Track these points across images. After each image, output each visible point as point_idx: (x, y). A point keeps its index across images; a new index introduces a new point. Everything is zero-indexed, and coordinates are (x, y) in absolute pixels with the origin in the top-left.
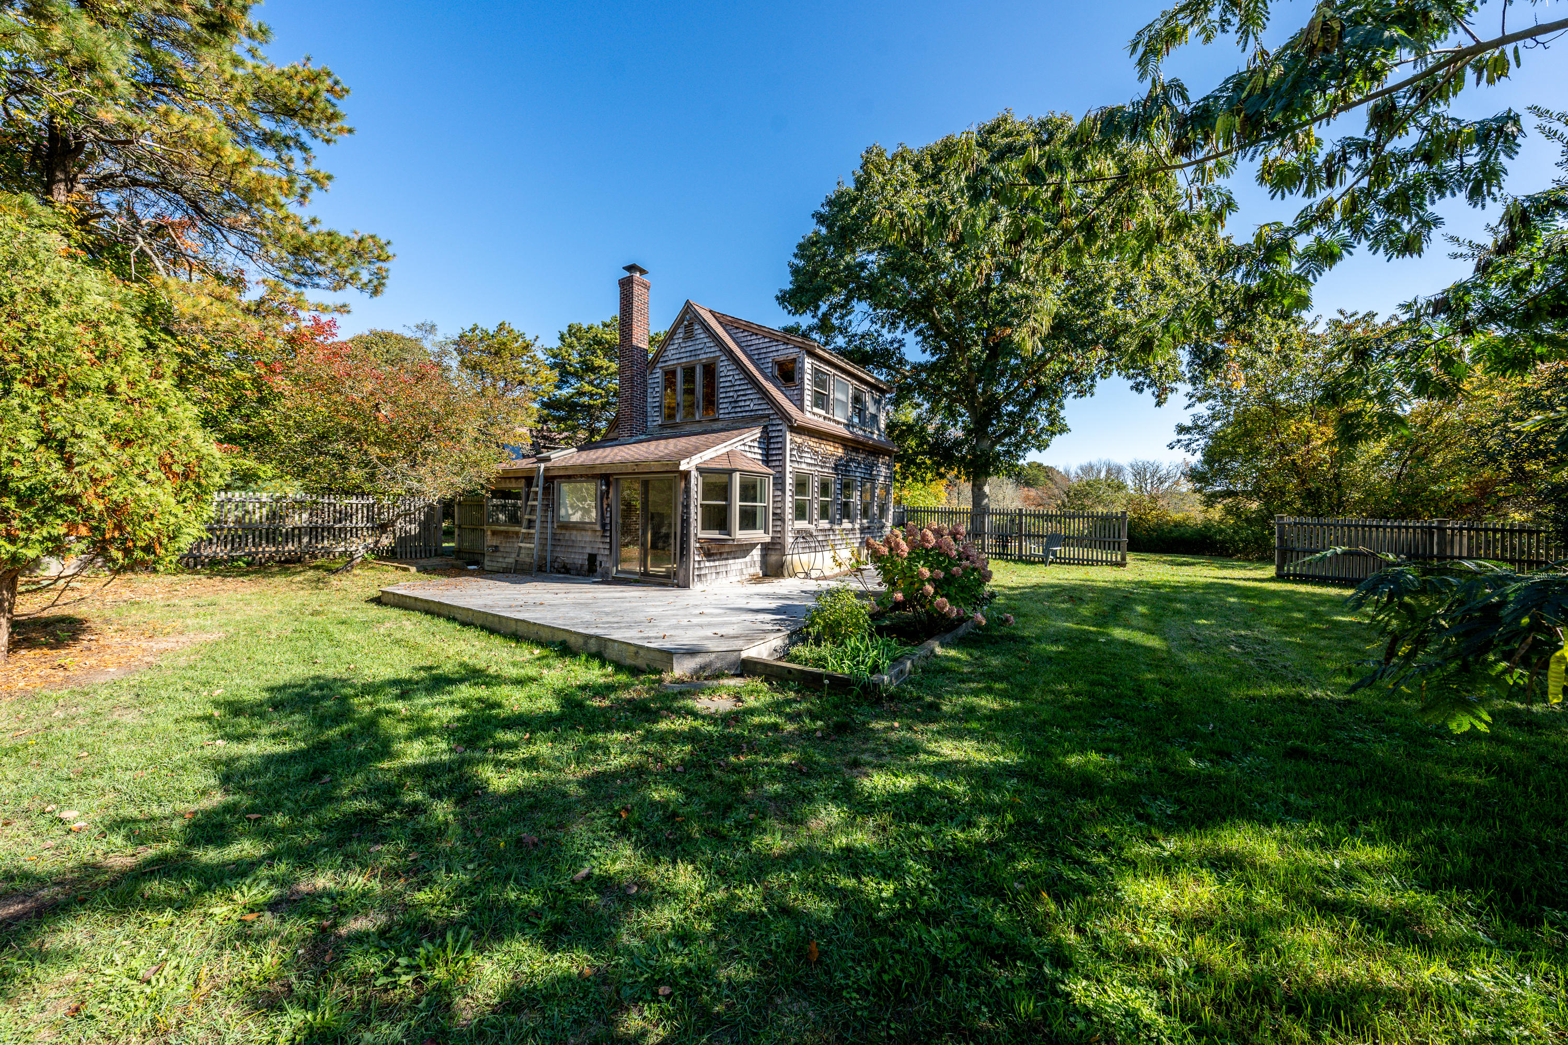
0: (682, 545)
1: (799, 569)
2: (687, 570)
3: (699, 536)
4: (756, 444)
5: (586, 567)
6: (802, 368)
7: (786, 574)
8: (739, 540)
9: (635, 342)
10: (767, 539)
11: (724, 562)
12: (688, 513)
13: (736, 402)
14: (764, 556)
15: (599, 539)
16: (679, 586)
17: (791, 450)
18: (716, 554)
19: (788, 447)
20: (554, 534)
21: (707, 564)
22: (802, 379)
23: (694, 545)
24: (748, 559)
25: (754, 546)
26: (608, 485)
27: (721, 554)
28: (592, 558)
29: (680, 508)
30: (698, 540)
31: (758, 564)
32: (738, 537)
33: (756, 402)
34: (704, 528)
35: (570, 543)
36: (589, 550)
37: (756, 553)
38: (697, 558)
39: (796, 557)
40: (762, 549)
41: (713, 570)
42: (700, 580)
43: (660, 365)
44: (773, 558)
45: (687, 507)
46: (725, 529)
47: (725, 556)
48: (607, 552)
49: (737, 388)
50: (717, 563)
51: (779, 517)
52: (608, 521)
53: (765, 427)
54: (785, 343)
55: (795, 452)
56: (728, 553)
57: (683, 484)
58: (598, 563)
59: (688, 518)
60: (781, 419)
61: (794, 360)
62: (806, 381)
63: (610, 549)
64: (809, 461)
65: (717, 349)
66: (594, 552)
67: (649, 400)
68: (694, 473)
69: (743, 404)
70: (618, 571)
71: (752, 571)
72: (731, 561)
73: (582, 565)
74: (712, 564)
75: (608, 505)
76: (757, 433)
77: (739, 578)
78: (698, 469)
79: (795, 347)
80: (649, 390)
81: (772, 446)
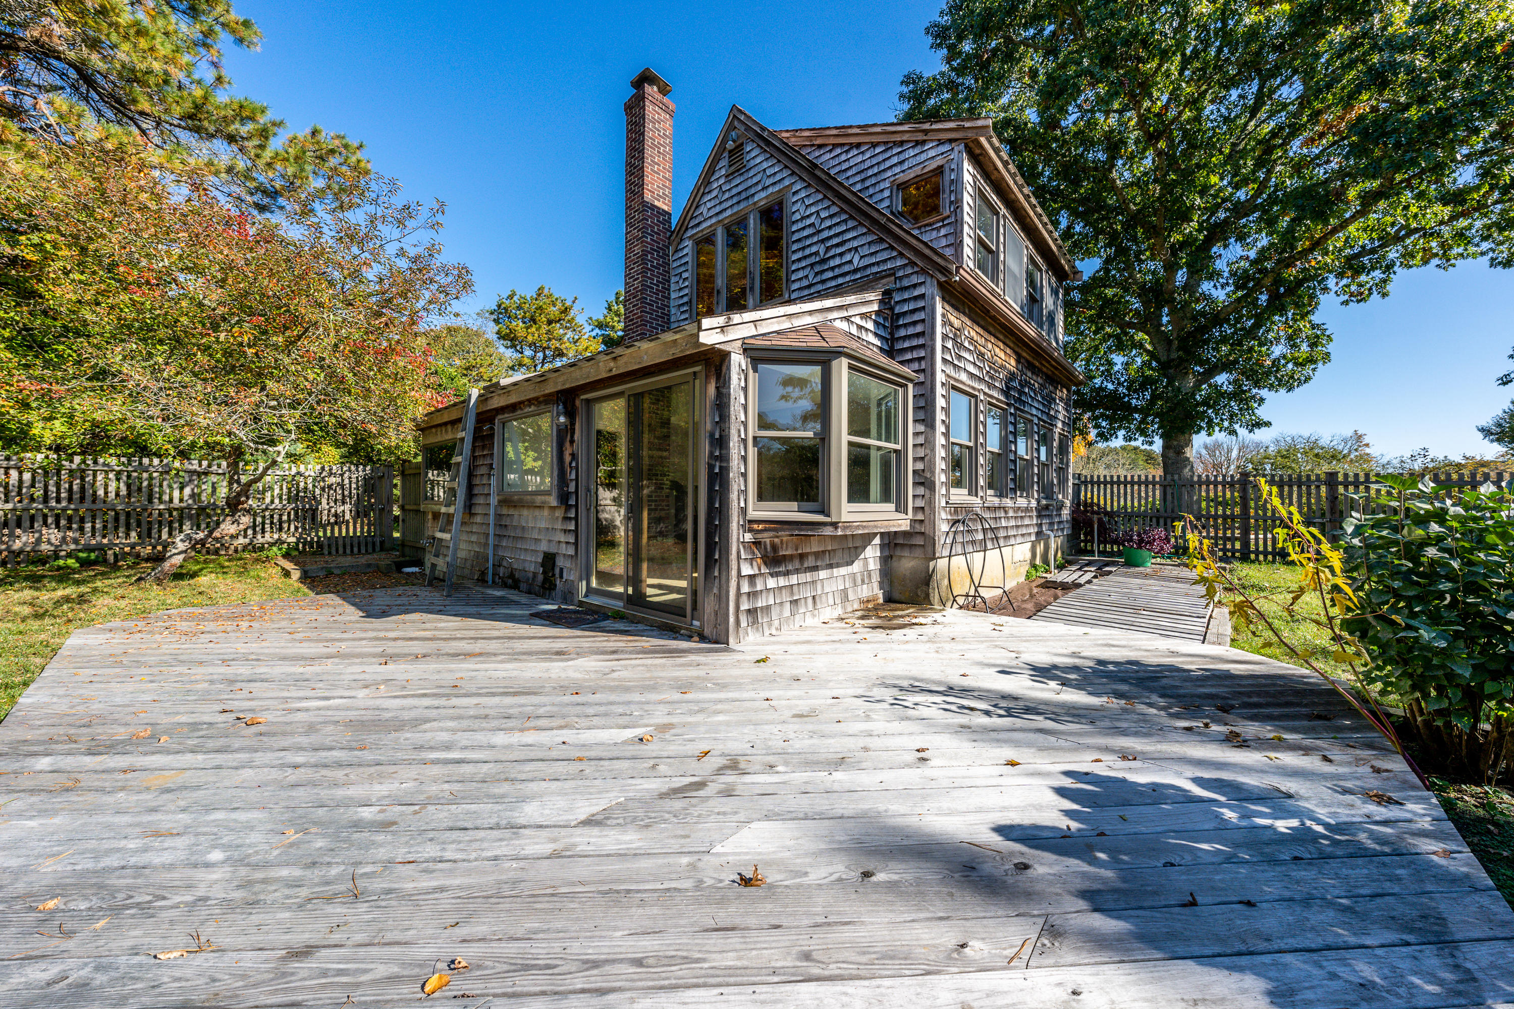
0: (709, 536)
1: (962, 587)
2: (722, 598)
3: (752, 514)
4: (870, 325)
5: (540, 578)
6: (958, 182)
7: (935, 599)
8: (848, 525)
9: (648, 196)
10: (902, 523)
11: (808, 577)
12: (724, 458)
13: (824, 261)
14: (886, 560)
15: (559, 525)
16: (703, 638)
17: (945, 337)
18: (791, 558)
19: (939, 330)
20: (499, 516)
21: (772, 583)
22: (957, 205)
23: (738, 536)
24: (857, 567)
25: (867, 539)
26: (571, 414)
27: (802, 557)
28: (549, 560)
29: (706, 447)
30: (749, 525)
31: (876, 577)
32: (845, 517)
33: (865, 251)
34: (761, 496)
35: (519, 533)
36: (544, 547)
37: (872, 554)
38: (747, 570)
39: (958, 562)
40: (882, 546)
41: (786, 597)
42: (755, 622)
43: (690, 233)
44: (907, 564)
45: (721, 442)
46: (812, 498)
47: (811, 562)
48: (571, 551)
49: (825, 234)
50: (794, 579)
51: (925, 481)
52: (572, 488)
53: (887, 293)
54: (918, 143)
55: (949, 344)
56: (818, 555)
57: (712, 390)
58: (557, 571)
59: (725, 470)
60: (923, 271)
61: (940, 170)
62: (966, 208)
63: (576, 544)
64: (971, 369)
65: (786, 173)
66: (553, 550)
67: (673, 296)
68: (738, 360)
69: (837, 261)
70: (590, 591)
71: (865, 592)
72: (823, 574)
73: (535, 575)
74: (782, 581)
75: (574, 456)
76: (872, 300)
77: (839, 611)
78: (747, 350)
79: (941, 143)
80: (673, 280)
81: (902, 333)
